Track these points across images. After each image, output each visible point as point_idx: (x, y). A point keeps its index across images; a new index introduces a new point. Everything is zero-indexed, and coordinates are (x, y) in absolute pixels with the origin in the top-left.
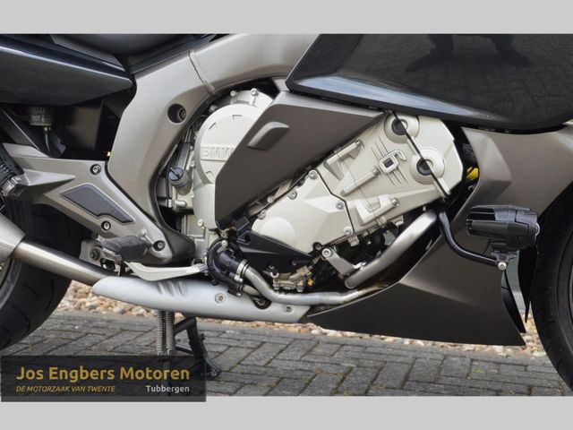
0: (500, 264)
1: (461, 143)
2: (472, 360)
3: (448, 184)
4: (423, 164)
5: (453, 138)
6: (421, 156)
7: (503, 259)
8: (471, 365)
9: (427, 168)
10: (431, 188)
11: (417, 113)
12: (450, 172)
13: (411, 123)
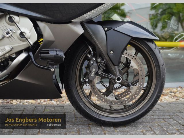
0: (52, 69)
1: (36, 27)
2: (45, 107)
3: (32, 41)
4: (22, 34)
5: (33, 25)
6: (21, 31)
7: (53, 68)
8: (45, 108)
9: (23, 35)
10: (25, 43)
11: (18, 14)
12: (32, 37)
13: (16, 18)
